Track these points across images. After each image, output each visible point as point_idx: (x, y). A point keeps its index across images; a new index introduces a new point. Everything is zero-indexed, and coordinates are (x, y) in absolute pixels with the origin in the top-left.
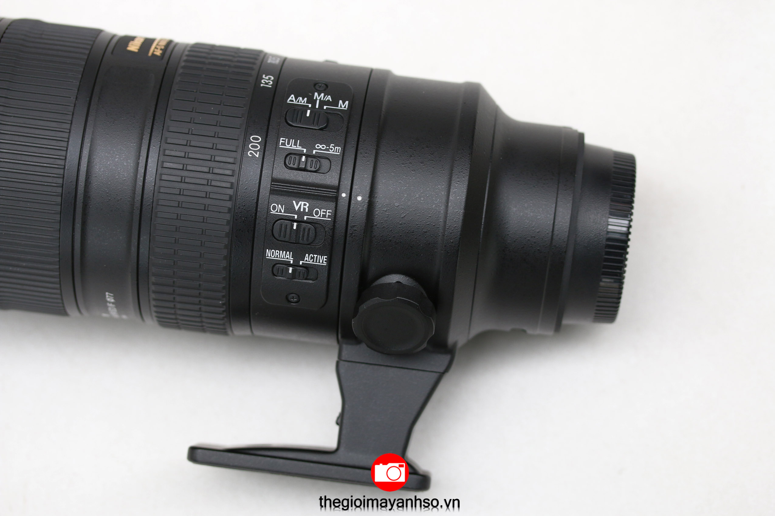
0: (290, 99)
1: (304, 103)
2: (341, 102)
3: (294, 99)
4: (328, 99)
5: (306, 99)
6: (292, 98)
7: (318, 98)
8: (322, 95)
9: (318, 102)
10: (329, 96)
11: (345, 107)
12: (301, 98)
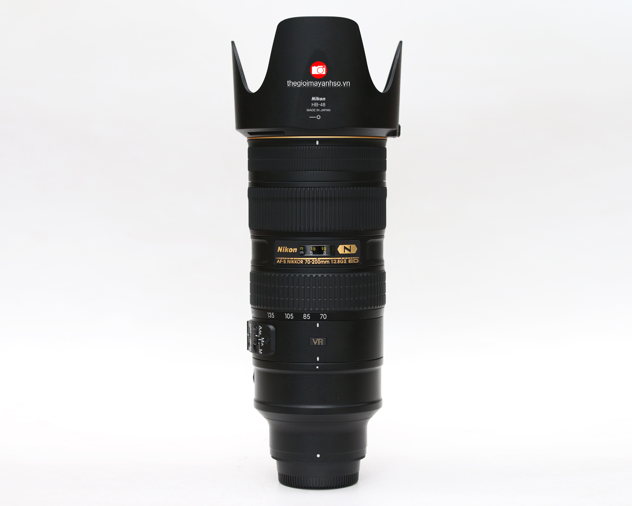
0: (260, 327)
1: (260, 333)
2: (262, 350)
3: (260, 328)
4: (262, 344)
5: (261, 334)
6: (261, 328)
7: (262, 340)
8: (263, 341)
9: (261, 340)
10: (263, 345)
11: (260, 352)
12: (261, 332)
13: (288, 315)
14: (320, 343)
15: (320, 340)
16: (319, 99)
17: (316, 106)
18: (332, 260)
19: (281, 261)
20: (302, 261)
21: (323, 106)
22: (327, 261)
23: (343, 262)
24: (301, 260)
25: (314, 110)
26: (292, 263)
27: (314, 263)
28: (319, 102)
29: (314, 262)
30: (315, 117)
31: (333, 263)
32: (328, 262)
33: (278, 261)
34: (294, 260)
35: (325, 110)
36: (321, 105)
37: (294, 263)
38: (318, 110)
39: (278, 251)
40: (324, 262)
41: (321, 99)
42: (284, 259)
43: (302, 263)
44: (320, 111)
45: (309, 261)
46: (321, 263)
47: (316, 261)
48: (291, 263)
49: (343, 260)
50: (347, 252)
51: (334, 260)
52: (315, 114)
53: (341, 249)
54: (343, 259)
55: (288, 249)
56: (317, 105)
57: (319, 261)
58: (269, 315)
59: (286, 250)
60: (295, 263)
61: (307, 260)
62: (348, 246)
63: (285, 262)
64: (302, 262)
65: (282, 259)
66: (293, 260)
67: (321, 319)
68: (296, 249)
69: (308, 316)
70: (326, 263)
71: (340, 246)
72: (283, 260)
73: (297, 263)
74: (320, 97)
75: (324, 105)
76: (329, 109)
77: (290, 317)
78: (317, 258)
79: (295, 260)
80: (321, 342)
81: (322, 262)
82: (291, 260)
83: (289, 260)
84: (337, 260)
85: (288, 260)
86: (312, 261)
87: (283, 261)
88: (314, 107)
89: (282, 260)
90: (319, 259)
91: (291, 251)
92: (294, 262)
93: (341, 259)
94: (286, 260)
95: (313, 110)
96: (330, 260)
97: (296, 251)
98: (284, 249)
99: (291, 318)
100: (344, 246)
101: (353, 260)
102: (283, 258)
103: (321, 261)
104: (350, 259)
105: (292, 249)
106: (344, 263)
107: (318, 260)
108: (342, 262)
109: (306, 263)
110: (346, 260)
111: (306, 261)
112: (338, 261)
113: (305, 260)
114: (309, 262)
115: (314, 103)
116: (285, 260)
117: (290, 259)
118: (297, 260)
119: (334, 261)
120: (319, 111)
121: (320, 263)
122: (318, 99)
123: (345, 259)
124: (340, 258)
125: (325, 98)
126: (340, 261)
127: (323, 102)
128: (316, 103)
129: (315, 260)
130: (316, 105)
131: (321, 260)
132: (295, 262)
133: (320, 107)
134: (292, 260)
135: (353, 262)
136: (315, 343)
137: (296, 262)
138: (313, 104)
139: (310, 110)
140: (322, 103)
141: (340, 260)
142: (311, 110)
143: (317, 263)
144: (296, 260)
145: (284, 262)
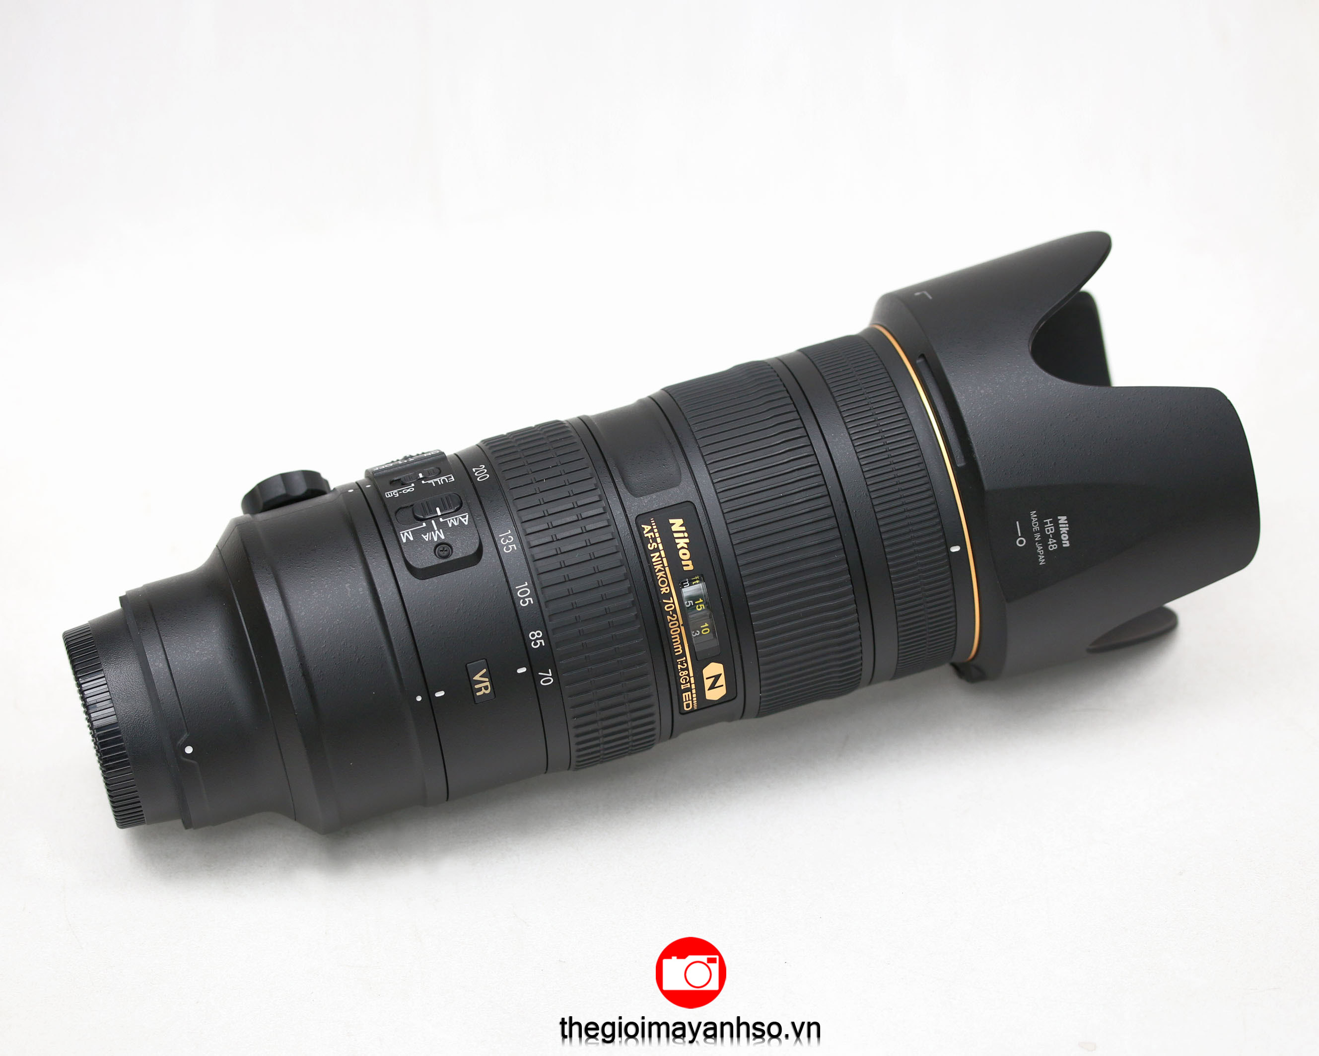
0: (467, 519)
3: (463, 520)
4: (427, 536)
7: (437, 532)
8: (435, 538)
9: (436, 529)
10: (427, 539)
12: (455, 523)
13: (527, 592)
14: (480, 689)
15: (486, 688)
16: (1064, 533)
17: (1046, 529)
18: (684, 658)
19: (651, 536)
20: (667, 590)
21: (1050, 544)
22: (680, 649)
23: (684, 682)
24: (668, 588)
25: (1036, 528)
26: (655, 567)
27: (669, 621)
28: (1057, 535)
29: (671, 621)
30: (1020, 535)
31: (679, 663)
32: (679, 651)
33: (647, 528)
34: (663, 569)
35: (1042, 552)
36: (1052, 541)
37: (656, 571)
38: (1038, 536)
39: (671, 521)
40: (677, 641)
41: (1065, 538)
42: (658, 544)
43: (662, 593)
44: (1037, 541)
45: (671, 607)
46: (673, 637)
47: (675, 624)
48: (654, 564)
49: (687, 681)
50: (708, 683)
51: (686, 662)
52: (1027, 532)
53: (714, 669)
54: (690, 681)
55: (686, 546)
56: (1050, 532)
57: (677, 631)
58: (506, 537)
59: (682, 543)
60: (657, 574)
61: (672, 601)
62: (722, 681)
63: (651, 546)
64: (663, 591)
65: (655, 538)
66: (664, 567)
67: (540, 674)
68: (691, 568)
69: (537, 641)
70: (675, 647)
71: (721, 666)
72: (654, 540)
73: (658, 578)
74: (1069, 533)
75: (1053, 546)
76: (1044, 560)
77: (524, 598)
78: (682, 625)
79: (664, 572)
80: (483, 691)
81: (676, 638)
82: (661, 562)
83: (660, 556)
84: (687, 669)
85: (658, 554)
86: (674, 615)
87: (651, 541)
88: (1042, 525)
89: (653, 537)
90: (682, 628)
91: (682, 557)
92: (660, 571)
93: (690, 677)
94: (657, 550)
95: (1035, 524)
96: (684, 654)
97: (685, 568)
98: (681, 535)
99: (522, 601)
100: (721, 674)
101: (689, 700)
102: (659, 540)
103: (677, 636)
104: (692, 694)
105: (688, 556)
106: (682, 686)
107: (679, 627)
108: (684, 680)
109: (664, 601)
110: (689, 686)
111: (670, 600)
112: (684, 672)
113: (671, 598)
114: (668, 608)
115: (1052, 524)
116: (656, 547)
117: (662, 558)
118: (667, 578)
119: (684, 664)
120: (1036, 539)
121: (672, 633)
122: (1064, 530)
123: (691, 684)
124: (691, 674)
125: (1068, 545)
126: (685, 675)
127: (1059, 542)
128: (1053, 527)
129: (677, 620)
130: (1049, 528)
131: (680, 634)
132: (660, 574)
133: (1045, 539)
134: (662, 565)
135: (686, 701)
136: (477, 678)
137: (662, 577)
138: (1051, 522)
139: (1034, 519)
140: (1055, 541)
141: (688, 675)
142: (1034, 521)
143: (671, 627)
144: (666, 574)
145: (651, 544)
